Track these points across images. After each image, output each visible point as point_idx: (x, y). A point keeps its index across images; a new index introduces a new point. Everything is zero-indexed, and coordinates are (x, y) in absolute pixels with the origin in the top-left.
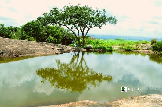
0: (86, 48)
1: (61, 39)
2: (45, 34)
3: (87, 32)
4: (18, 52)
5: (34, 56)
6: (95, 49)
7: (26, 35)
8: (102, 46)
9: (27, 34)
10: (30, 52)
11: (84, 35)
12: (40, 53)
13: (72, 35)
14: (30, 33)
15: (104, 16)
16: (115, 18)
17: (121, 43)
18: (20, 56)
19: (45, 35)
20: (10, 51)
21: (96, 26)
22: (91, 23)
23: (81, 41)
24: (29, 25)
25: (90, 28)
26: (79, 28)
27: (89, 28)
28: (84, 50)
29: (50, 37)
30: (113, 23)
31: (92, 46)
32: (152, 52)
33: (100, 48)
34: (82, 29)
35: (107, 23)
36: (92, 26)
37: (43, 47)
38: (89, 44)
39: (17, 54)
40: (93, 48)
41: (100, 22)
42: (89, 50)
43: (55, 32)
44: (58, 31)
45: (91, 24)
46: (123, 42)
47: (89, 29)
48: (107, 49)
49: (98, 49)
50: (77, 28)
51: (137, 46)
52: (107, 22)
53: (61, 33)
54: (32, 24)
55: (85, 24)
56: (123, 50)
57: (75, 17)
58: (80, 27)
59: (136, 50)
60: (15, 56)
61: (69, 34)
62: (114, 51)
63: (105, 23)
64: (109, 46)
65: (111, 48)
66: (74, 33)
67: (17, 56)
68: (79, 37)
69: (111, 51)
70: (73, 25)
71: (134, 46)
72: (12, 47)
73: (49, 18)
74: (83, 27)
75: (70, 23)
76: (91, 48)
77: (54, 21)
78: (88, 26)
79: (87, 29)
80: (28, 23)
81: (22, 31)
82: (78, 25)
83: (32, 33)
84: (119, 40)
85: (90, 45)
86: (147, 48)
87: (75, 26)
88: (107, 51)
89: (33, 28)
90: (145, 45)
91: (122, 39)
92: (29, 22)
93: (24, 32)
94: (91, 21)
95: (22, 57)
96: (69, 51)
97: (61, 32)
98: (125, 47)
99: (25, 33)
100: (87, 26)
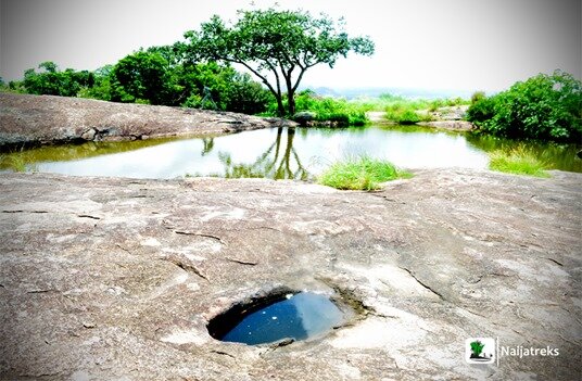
0: (297, 120)
1: (227, 102)
2: (179, 87)
3: (300, 77)
4: (140, 129)
5: (174, 138)
6: (321, 120)
7: (123, 92)
8: (339, 112)
9: (126, 89)
10: (164, 129)
11: (292, 87)
12: (187, 131)
13: (260, 89)
14: (135, 88)
15: (343, 35)
16: (370, 40)
17: (391, 105)
18: (144, 137)
19: (180, 92)
20: (122, 127)
21: (320, 61)
22: (309, 53)
23: (285, 102)
24: (130, 63)
25: (308, 66)
26: (278, 69)
27: (304, 66)
28: (293, 124)
29: (193, 96)
30: (363, 52)
31: (313, 114)
32: (467, 126)
33: (333, 119)
34: (286, 70)
35: (351, 53)
36: (313, 61)
37: (192, 117)
38: (306, 108)
39: (137, 133)
40: (316, 119)
41: (332, 50)
42: (304, 123)
43: (208, 81)
44: (216, 77)
45: (310, 57)
46: (396, 102)
47: (303, 70)
48: (352, 119)
49: (329, 119)
50: (272, 68)
51: (433, 111)
52: (348, 49)
53: (227, 85)
54: (139, 61)
55: (295, 57)
56: (392, 123)
57: (267, 40)
58: (281, 65)
59: (428, 120)
60: (134, 138)
61: (250, 88)
62: (370, 124)
63: (344, 54)
64: (358, 114)
65: (362, 117)
66: (265, 82)
67: (139, 138)
68: (279, 91)
69: (360, 124)
70: (263, 62)
71: (423, 113)
72: (123, 117)
73: (200, 44)
74: (290, 65)
75: (253, 54)
76: (311, 119)
77: (214, 53)
78: (301, 62)
79: (300, 70)
80: (129, 57)
81: (112, 82)
82: (274, 60)
83: (140, 87)
84: (387, 96)
85: (308, 112)
86: (456, 117)
87: (268, 63)
88: (352, 124)
89: (142, 70)
90: (454, 108)
91: (396, 95)
92: (132, 54)
93: (118, 85)
94: (307, 48)
95: (149, 139)
96: (255, 127)
97: (225, 80)
98: (399, 115)
99: (122, 87)
100: (298, 62)
